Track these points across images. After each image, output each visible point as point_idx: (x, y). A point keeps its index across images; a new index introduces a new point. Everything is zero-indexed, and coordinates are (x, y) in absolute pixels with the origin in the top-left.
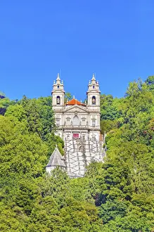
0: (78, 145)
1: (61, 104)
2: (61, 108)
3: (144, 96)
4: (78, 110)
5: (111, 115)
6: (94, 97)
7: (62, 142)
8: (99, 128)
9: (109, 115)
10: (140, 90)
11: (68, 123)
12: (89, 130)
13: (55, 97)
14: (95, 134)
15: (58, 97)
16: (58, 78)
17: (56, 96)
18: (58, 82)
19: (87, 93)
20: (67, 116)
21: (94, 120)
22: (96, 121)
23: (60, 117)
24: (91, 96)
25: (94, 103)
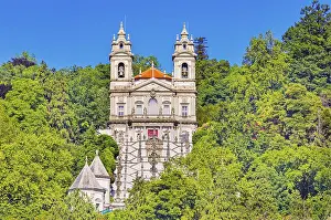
0: (148, 150)
1: (126, 77)
2: (126, 84)
3: (275, 62)
4: (156, 87)
5: (223, 95)
6: (185, 65)
7: (115, 146)
8: (194, 119)
9: (219, 97)
10: (269, 52)
11: (140, 111)
12: (176, 123)
13: (114, 64)
14: (188, 130)
15: (121, 65)
16: (122, 31)
17: (117, 63)
18: (122, 38)
19: (173, 58)
20: (136, 99)
21: (185, 105)
22: (189, 106)
23: (125, 100)
24: (180, 63)
25: (185, 75)
